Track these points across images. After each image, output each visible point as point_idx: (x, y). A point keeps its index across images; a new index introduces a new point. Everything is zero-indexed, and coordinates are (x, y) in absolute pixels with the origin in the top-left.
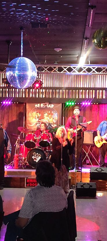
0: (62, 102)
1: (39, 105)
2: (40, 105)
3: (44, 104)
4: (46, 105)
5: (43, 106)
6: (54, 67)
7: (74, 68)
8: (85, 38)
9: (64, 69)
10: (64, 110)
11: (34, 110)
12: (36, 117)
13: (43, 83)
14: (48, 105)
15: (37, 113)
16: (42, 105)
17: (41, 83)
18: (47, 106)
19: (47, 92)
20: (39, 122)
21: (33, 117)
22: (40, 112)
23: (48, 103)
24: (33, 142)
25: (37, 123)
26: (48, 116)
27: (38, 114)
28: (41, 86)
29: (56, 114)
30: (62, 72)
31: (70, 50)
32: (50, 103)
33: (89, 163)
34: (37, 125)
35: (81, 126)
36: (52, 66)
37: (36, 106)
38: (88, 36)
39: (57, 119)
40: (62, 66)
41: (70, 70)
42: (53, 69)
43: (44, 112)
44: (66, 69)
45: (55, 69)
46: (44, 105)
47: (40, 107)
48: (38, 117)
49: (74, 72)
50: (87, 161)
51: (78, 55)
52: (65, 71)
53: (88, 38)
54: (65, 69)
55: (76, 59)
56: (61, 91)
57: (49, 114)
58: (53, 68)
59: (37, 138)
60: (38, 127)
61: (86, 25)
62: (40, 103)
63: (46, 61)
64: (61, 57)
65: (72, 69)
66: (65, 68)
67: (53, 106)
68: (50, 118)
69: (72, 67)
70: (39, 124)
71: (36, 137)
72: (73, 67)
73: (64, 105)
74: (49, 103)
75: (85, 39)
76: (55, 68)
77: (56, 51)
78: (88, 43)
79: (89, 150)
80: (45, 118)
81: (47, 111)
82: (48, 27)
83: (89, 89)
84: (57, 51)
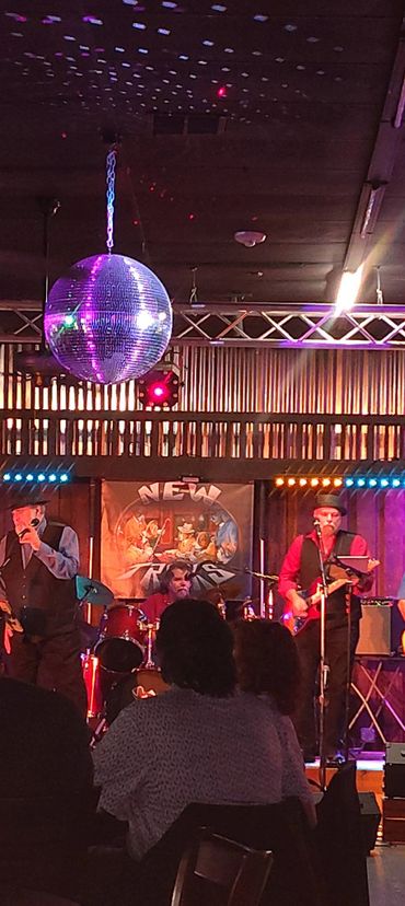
0: (258, 475)
1: (155, 487)
2: (161, 488)
3: (179, 483)
4: (186, 487)
5: (175, 493)
6: (228, 317)
7: (316, 320)
8: (369, 182)
9: (271, 326)
10: (262, 509)
11: (134, 512)
12: (144, 540)
13: (183, 384)
14: (197, 490)
15: (147, 521)
16: (169, 488)
17: (176, 382)
18: (192, 492)
19: (192, 436)
20: (156, 560)
21: (130, 540)
22: (158, 520)
23: (197, 480)
24: (134, 641)
25: (148, 567)
26: (195, 536)
27: (153, 525)
28: (175, 396)
29: (231, 527)
30: (261, 339)
31: (302, 241)
32: (204, 481)
33: (371, 739)
34: (147, 576)
35: (345, 567)
36: (222, 313)
37: (143, 490)
38: (385, 174)
39: (233, 546)
40: (264, 314)
41: (297, 328)
42: (228, 326)
43: (178, 519)
44: (282, 327)
45: (233, 326)
46: (177, 490)
47: (161, 495)
48: (151, 541)
49: (315, 336)
50: (364, 731)
51: (329, 268)
52: (276, 331)
53: (386, 183)
54: (278, 326)
55: (322, 285)
56: (250, 428)
57: (198, 527)
58: (226, 321)
59: (150, 626)
60: (151, 581)
61: (383, 118)
62: (162, 480)
63: (194, 291)
64: (260, 274)
65: (307, 324)
66: (278, 319)
67: (214, 491)
68: (203, 543)
69: (304, 316)
70: (156, 568)
71: (146, 623)
72: (310, 318)
73: (263, 488)
74: (200, 481)
75: (369, 186)
76: (232, 322)
77: (243, 245)
78: (382, 206)
79: (373, 683)
80: (180, 545)
81: (191, 516)
82: (220, 132)
83: (373, 420)
84: (247, 244)
